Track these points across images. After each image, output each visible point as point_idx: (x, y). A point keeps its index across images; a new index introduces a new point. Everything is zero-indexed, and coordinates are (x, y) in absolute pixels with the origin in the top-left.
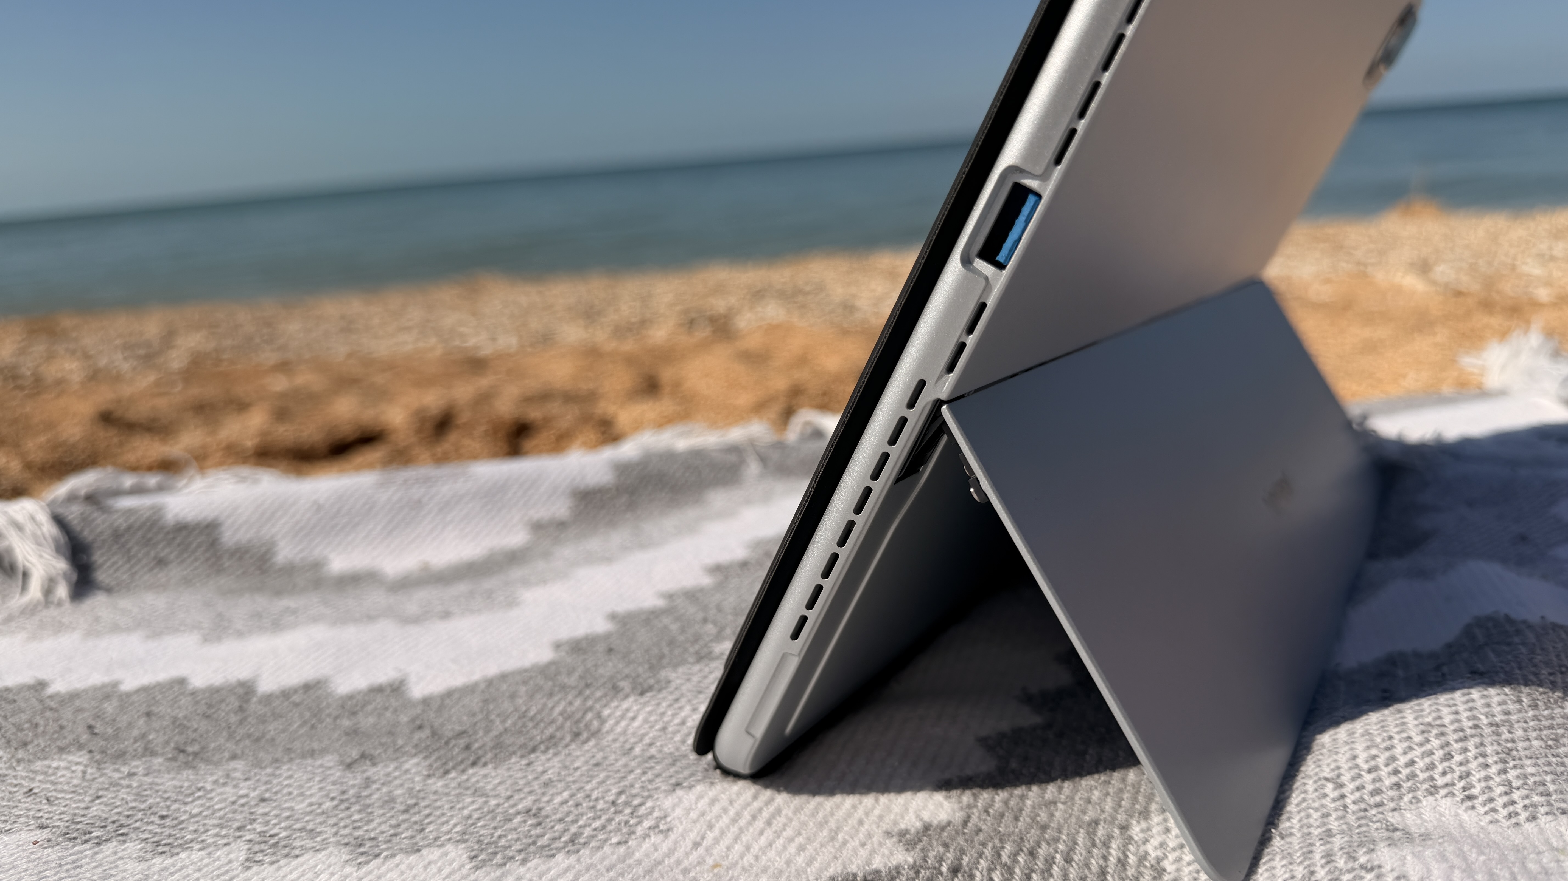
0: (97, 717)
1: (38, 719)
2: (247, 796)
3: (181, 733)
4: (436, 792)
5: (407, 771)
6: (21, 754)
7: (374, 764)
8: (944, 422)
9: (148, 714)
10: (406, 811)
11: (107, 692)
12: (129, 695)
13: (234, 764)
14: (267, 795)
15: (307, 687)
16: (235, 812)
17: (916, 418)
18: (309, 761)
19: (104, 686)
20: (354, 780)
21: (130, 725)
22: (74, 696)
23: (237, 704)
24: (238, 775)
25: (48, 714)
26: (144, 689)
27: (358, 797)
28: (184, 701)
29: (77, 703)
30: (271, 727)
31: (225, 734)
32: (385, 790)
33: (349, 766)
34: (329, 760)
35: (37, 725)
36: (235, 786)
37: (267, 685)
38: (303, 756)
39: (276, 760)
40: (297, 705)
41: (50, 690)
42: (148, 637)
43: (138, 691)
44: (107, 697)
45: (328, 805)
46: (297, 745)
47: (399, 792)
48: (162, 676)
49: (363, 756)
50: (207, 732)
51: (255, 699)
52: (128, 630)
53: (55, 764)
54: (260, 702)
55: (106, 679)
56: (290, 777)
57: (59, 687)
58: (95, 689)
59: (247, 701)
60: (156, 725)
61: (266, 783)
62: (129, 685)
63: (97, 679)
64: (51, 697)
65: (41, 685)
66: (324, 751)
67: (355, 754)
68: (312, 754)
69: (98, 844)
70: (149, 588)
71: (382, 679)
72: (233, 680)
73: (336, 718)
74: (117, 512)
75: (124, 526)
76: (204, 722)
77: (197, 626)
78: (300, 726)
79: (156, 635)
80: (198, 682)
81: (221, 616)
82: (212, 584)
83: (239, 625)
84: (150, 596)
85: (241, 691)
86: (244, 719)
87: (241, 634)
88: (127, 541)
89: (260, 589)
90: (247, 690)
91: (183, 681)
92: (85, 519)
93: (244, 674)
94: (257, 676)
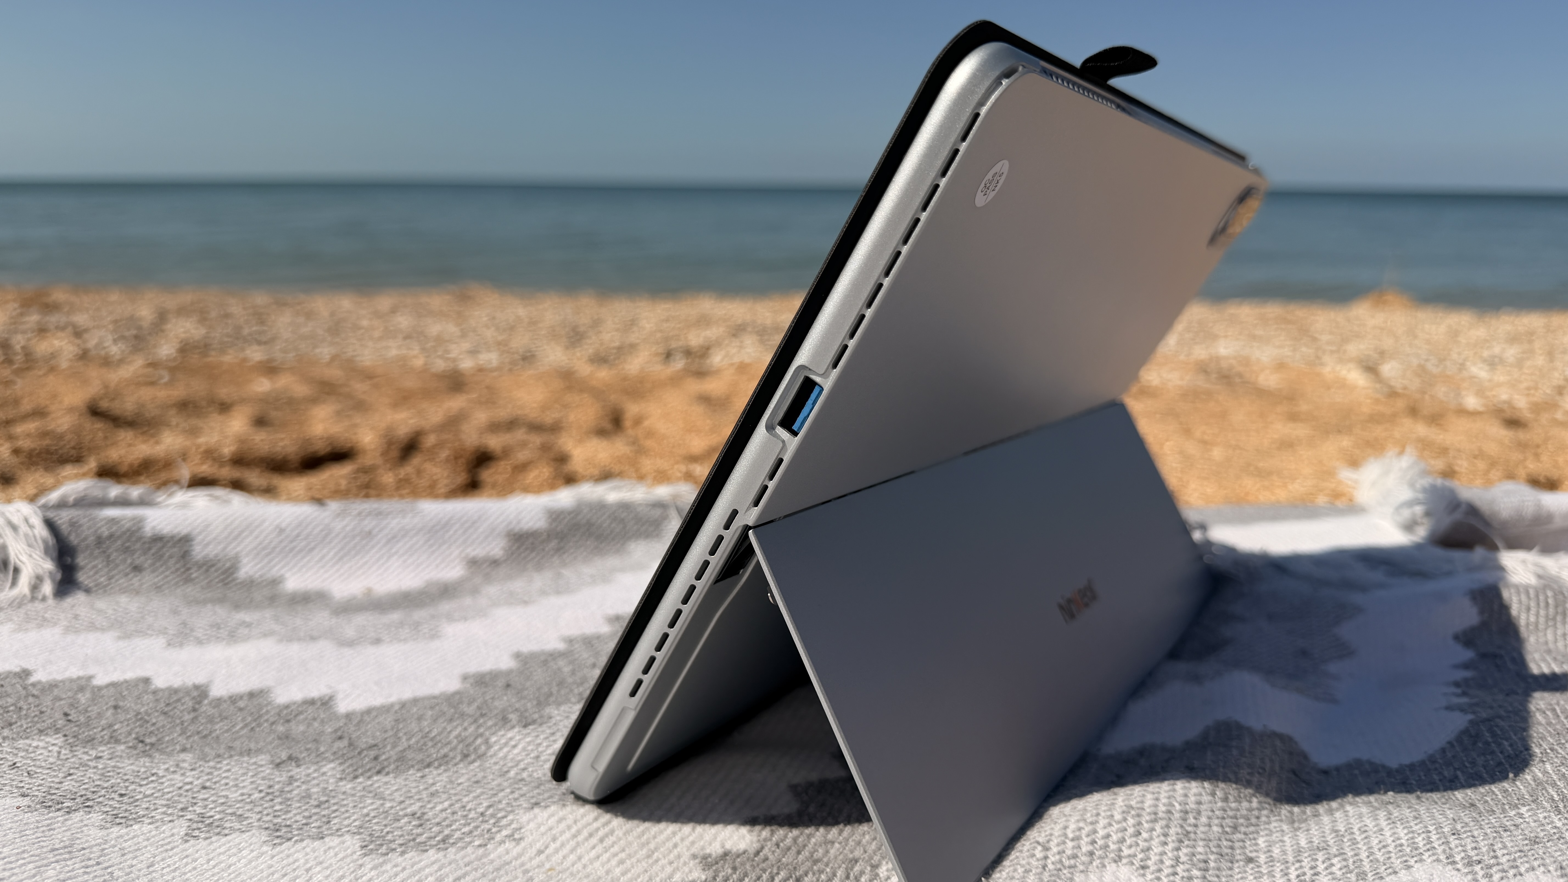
0: (72, 705)
1: (21, 703)
2: (191, 783)
3: (142, 726)
4: (344, 793)
5: (324, 774)
7: (298, 766)
8: (751, 543)
9: (116, 707)
10: (318, 806)
11: (82, 684)
12: (100, 688)
13: (183, 756)
14: (208, 784)
15: (251, 695)
16: (180, 795)
17: (731, 537)
18: (246, 759)
19: (79, 678)
20: (280, 777)
21: (100, 715)
22: (53, 685)
23: (190, 704)
24: (186, 765)
25: (31, 699)
26: (113, 685)
27: (282, 791)
28: (146, 698)
29: (56, 692)
30: (217, 727)
31: (178, 729)
32: (304, 787)
33: (278, 765)
34: (263, 759)
35: (20, 709)
36: (183, 774)
37: (218, 690)
38: (241, 754)
39: (219, 755)
40: (241, 709)
41: (33, 679)
42: (120, 637)
43: (108, 686)
44: (82, 689)
45: (257, 795)
46: (237, 744)
47: (314, 790)
48: (130, 675)
49: (290, 758)
50: (163, 726)
51: (206, 702)
52: (103, 629)
53: (35, 744)
54: (210, 704)
55: (81, 673)
56: (229, 770)
57: (40, 676)
58: (72, 681)
59: (199, 703)
60: (122, 717)
61: (208, 774)
62: (100, 680)
63: (74, 672)
64: (34, 685)
65: (26, 673)
66: (259, 751)
67: (284, 756)
68: (249, 752)
69: (68, 813)
70: (123, 591)
71: (314, 694)
72: (189, 683)
73: (273, 723)
74: (101, 520)
75: (106, 533)
76: (162, 718)
77: (163, 632)
78: (242, 728)
79: (127, 636)
80: (160, 682)
81: (184, 624)
82: (178, 591)
83: (199, 633)
84: (123, 599)
85: (195, 694)
86: (196, 718)
87: (200, 642)
88: (108, 548)
89: (221, 601)
90: (200, 693)
91: (147, 681)
92: (73, 524)
93: (199, 679)
94: (211, 682)
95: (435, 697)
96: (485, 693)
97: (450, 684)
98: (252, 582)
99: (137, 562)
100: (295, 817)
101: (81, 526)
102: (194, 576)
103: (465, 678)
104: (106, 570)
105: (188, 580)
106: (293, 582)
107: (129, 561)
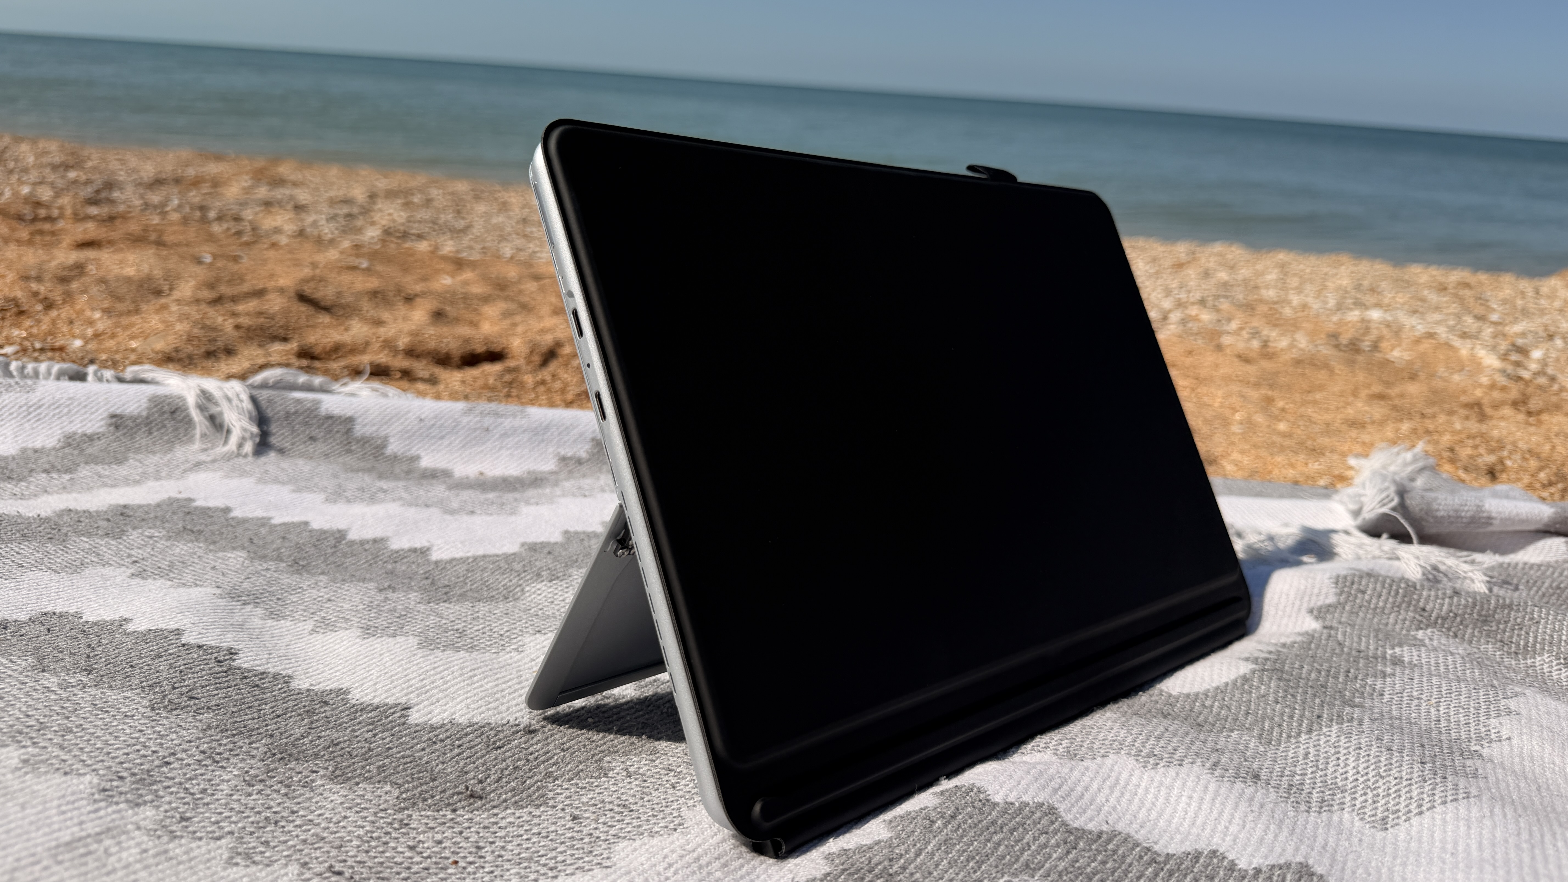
0: (256, 534)
1: (224, 530)
2: (322, 597)
3: (299, 552)
4: (418, 611)
5: (409, 599)
6: (211, 547)
7: (393, 592)
9: (284, 538)
10: (398, 617)
11: (264, 522)
12: (275, 526)
13: (321, 577)
14: (333, 598)
15: (375, 541)
16: (314, 604)
18: (361, 584)
19: (263, 518)
20: (380, 597)
21: (272, 542)
22: (244, 521)
23: (333, 542)
24: (321, 584)
25: (230, 528)
26: (284, 524)
27: (378, 605)
28: (304, 534)
29: (247, 525)
30: (348, 560)
31: (322, 558)
32: (393, 605)
33: (381, 590)
34: (372, 585)
35: (223, 533)
36: (318, 590)
37: (352, 536)
38: (359, 581)
39: (344, 580)
40: (366, 550)
41: (232, 515)
42: (294, 491)
43: (280, 525)
44: (263, 525)
45: (361, 607)
46: (358, 574)
47: (400, 607)
48: (296, 519)
49: (389, 587)
50: (313, 555)
51: (344, 542)
52: (283, 483)
53: (229, 555)
54: (346, 543)
55: (265, 515)
56: (348, 590)
57: (237, 513)
58: (258, 519)
59: (339, 542)
60: (286, 544)
61: (335, 591)
62: (277, 521)
63: (260, 513)
64: (233, 518)
65: (227, 510)
66: (371, 580)
67: (386, 585)
68: (364, 580)
69: (244, 604)
70: (302, 455)
71: (418, 545)
72: (335, 528)
73: (385, 562)
74: (290, 400)
75: (293, 410)
76: (313, 549)
77: (324, 490)
78: (364, 563)
79: (298, 490)
80: (316, 525)
81: (340, 486)
82: (341, 460)
83: (348, 494)
84: (301, 462)
85: (338, 535)
86: (335, 552)
87: (349, 501)
88: (293, 421)
89: (370, 470)
90: (340, 535)
91: (306, 523)
92: (270, 401)
93: (342, 526)
94: (350, 528)
95: (497, 556)
96: (532, 556)
97: (511, 547)
98: (396, 457)
99: (313, 434)
100: (382, 622)
101: (275, 403)
102: (354, 448)
103: (523, 545)
104: (290, 437)
105: (349, 451)
106: (427, 461)
107: (307, 432)
